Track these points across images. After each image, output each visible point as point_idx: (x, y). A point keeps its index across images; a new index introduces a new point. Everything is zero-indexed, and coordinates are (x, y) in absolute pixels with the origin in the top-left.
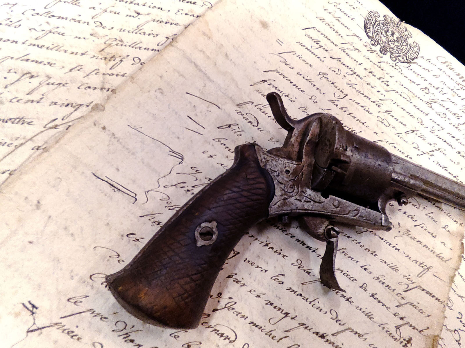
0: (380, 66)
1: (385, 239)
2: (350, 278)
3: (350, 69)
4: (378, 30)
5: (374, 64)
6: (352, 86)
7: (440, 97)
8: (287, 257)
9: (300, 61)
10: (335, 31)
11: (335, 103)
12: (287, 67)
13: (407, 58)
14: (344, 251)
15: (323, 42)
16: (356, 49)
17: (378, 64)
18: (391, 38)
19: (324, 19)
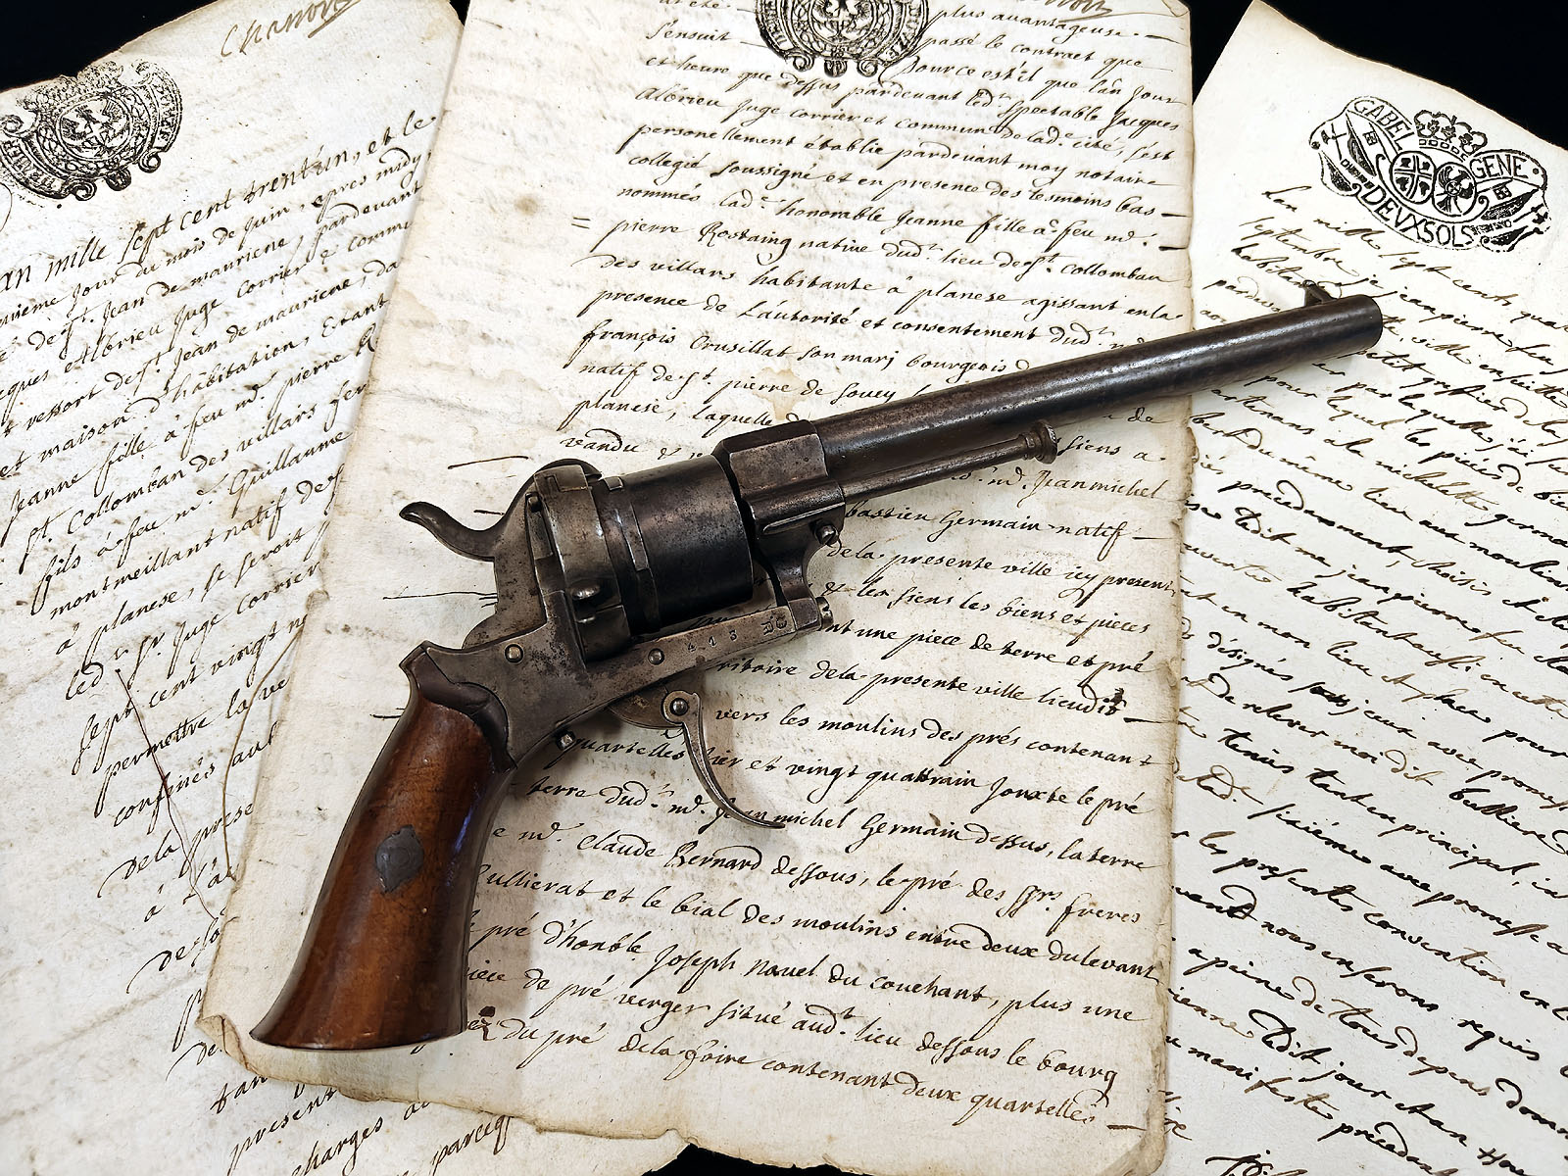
0: (840, 113)
1: (997, 520)
2: (943, 642)
3: (770, 170)
4: (802, 19)
5: (825, 117)
6: (793, 210)
7: (1023, 91)
8: (795, 668)
9: (644, 235)
10: (695, 101)
11: (768, 280)
12: (624, 268)
13: (902, 43)
14: (913, 594)
15: (678, 148)
16: (764, 111)
17: (836, 111)
18: (844, 15)
19: (656, 90)
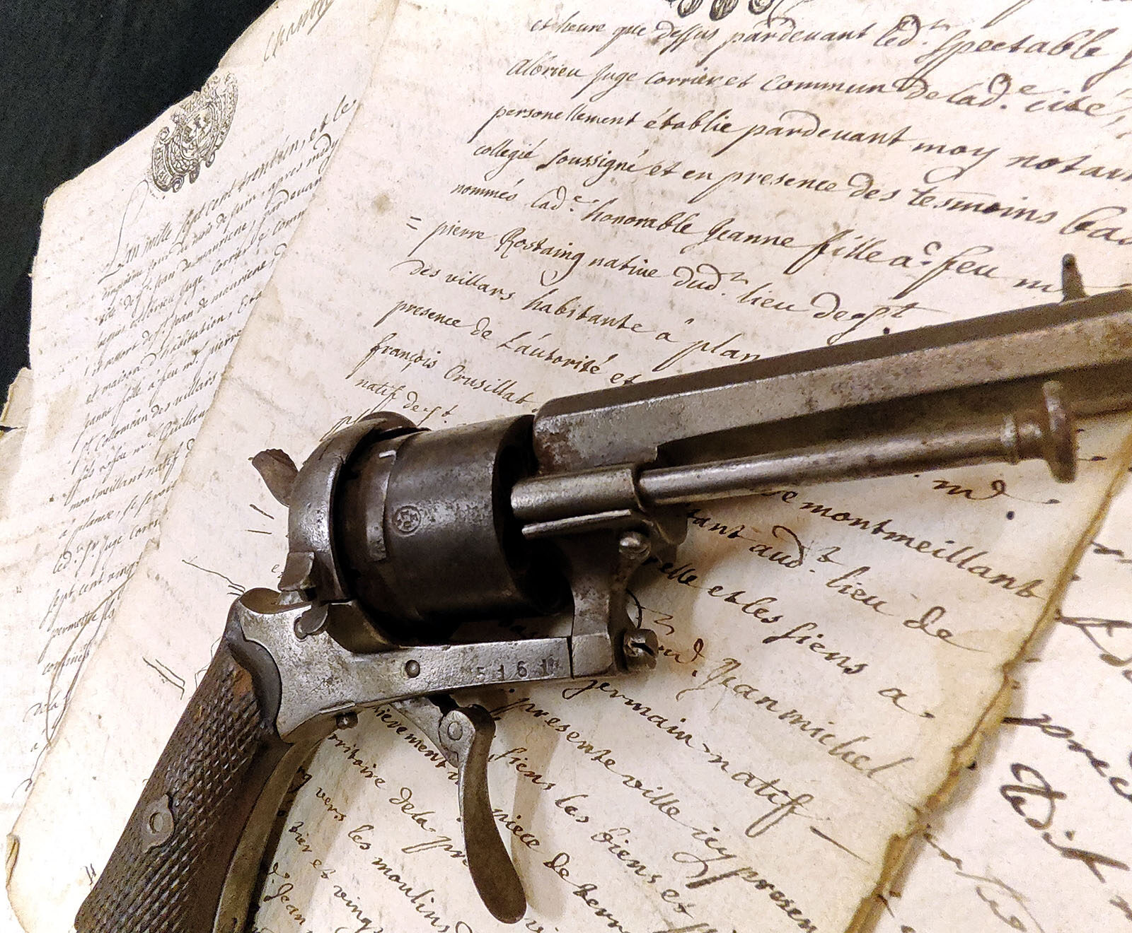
0: (703, 74)
3: (596, 160)
5: (684, 80)
6: (602, 213)
8: (383, 782)
9: (455, 240)
10: (558, 71)
11: (541, 306)
12: (425, 277)
15: (519, 132)
16: (619, 80)
17: (699, 72)
19: (528, 61)
